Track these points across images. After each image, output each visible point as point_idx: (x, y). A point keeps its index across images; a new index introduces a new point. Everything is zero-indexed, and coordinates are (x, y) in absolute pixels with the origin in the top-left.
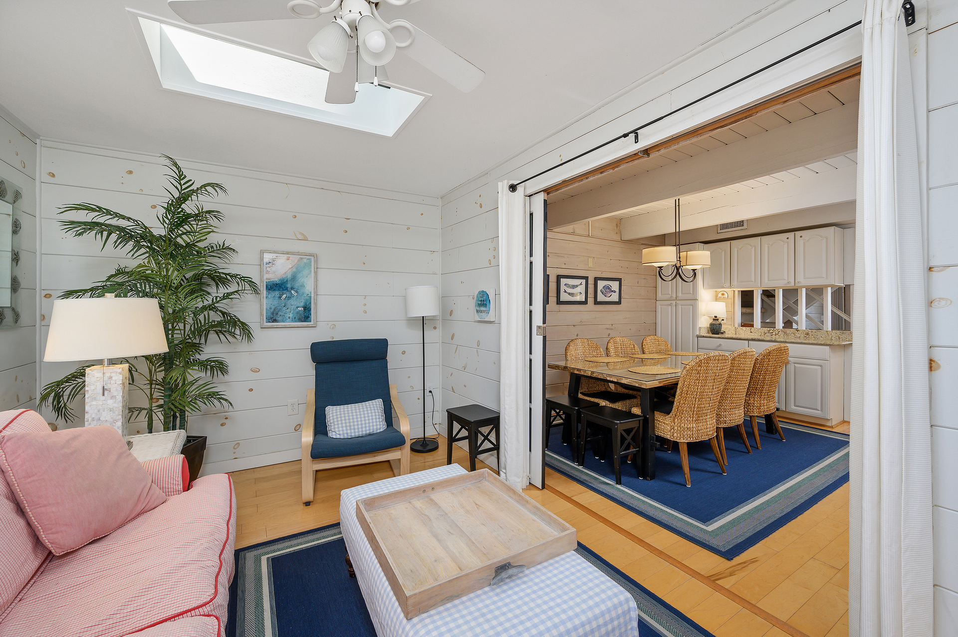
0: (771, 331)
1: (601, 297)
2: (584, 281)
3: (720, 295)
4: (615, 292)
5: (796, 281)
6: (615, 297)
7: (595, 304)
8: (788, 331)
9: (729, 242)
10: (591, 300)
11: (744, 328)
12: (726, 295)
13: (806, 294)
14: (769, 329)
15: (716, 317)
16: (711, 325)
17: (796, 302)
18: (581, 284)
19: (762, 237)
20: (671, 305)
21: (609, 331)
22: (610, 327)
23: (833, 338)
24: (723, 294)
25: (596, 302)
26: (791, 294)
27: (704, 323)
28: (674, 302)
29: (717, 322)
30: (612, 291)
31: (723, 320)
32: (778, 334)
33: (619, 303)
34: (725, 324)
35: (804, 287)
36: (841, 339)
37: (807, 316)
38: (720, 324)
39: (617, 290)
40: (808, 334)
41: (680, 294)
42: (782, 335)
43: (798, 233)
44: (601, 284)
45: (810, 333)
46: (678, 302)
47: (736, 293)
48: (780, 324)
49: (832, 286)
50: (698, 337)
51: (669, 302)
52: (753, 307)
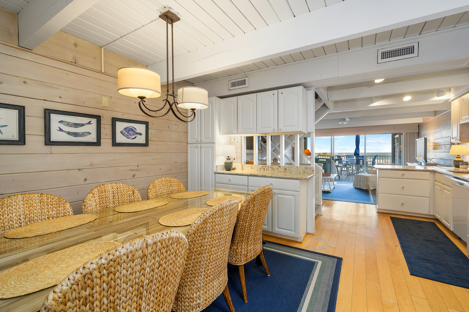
0: (264, 167)
1: (120, 139)
2: (94, 121)
3: (232, 140)
4: (140, 134)
5: (279, 129)
6: (141, 139)
7: (113, 146)
8: (275, 167)
9: (236, 97)
10: (106, 141)
11: (248, 165)
12: (236, 140)
13: (285, 140)
14: (262, 166)
15: (228, 157)
16: (226, 163)
17: (279, 146)
18: (89, 123)
19: (258, 94)
20: (197, 147)
21: (134, 173)
22: (136, 168)
23: (301, 172)
24: (234, 139)
25: (115, 144)
26: (276, 139)
27: (220, 161)
28: (199, 145)
29: (230, 161)
30: (137, 133)
31: (235, 159)
32: (268, 169)
33: (146, 145)
34: (235, 162)
35: (283, 133)
36: (305, 173)
37: (285, 155)
38: (231, 163)
39: (144, 133)
40: (286, 169)
41: (203, 139)
42: (270, 170)
43: (281, 91)
44: (120, 126)
45: (287, 168)
46: (202, 145)
47: (243, 138)
48: (269, 161)
49: (300, 133)
50: (215, 174)
51: (195, 145)
52: (253, 149)
